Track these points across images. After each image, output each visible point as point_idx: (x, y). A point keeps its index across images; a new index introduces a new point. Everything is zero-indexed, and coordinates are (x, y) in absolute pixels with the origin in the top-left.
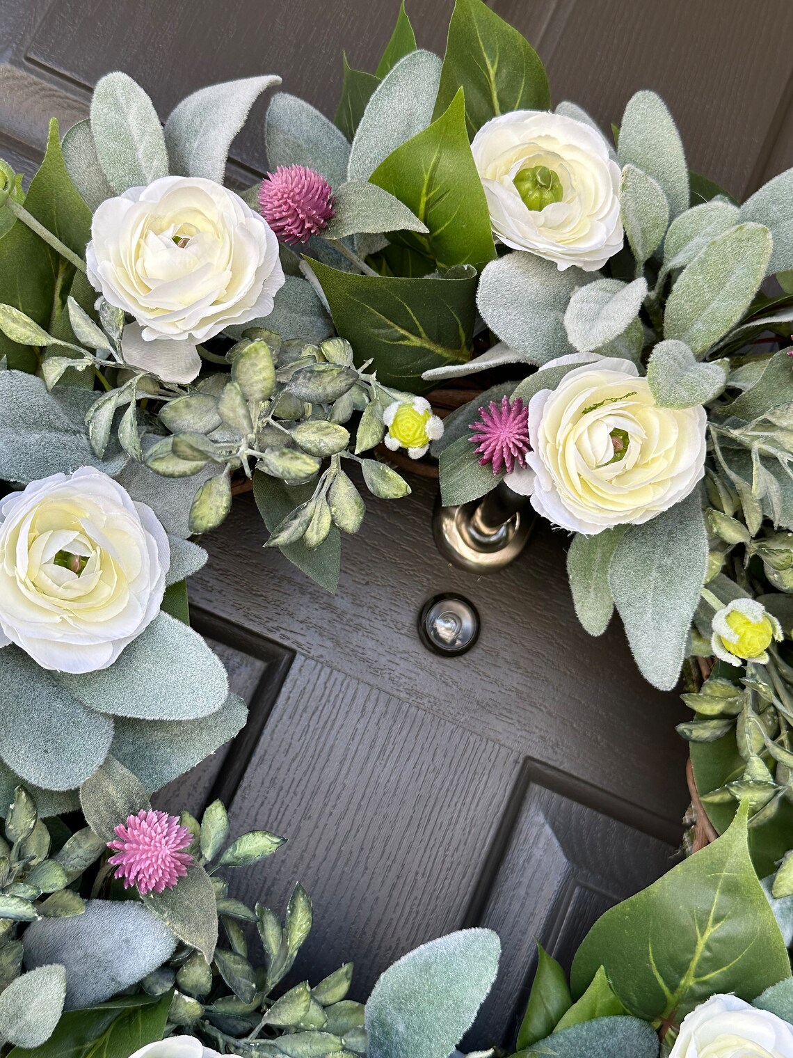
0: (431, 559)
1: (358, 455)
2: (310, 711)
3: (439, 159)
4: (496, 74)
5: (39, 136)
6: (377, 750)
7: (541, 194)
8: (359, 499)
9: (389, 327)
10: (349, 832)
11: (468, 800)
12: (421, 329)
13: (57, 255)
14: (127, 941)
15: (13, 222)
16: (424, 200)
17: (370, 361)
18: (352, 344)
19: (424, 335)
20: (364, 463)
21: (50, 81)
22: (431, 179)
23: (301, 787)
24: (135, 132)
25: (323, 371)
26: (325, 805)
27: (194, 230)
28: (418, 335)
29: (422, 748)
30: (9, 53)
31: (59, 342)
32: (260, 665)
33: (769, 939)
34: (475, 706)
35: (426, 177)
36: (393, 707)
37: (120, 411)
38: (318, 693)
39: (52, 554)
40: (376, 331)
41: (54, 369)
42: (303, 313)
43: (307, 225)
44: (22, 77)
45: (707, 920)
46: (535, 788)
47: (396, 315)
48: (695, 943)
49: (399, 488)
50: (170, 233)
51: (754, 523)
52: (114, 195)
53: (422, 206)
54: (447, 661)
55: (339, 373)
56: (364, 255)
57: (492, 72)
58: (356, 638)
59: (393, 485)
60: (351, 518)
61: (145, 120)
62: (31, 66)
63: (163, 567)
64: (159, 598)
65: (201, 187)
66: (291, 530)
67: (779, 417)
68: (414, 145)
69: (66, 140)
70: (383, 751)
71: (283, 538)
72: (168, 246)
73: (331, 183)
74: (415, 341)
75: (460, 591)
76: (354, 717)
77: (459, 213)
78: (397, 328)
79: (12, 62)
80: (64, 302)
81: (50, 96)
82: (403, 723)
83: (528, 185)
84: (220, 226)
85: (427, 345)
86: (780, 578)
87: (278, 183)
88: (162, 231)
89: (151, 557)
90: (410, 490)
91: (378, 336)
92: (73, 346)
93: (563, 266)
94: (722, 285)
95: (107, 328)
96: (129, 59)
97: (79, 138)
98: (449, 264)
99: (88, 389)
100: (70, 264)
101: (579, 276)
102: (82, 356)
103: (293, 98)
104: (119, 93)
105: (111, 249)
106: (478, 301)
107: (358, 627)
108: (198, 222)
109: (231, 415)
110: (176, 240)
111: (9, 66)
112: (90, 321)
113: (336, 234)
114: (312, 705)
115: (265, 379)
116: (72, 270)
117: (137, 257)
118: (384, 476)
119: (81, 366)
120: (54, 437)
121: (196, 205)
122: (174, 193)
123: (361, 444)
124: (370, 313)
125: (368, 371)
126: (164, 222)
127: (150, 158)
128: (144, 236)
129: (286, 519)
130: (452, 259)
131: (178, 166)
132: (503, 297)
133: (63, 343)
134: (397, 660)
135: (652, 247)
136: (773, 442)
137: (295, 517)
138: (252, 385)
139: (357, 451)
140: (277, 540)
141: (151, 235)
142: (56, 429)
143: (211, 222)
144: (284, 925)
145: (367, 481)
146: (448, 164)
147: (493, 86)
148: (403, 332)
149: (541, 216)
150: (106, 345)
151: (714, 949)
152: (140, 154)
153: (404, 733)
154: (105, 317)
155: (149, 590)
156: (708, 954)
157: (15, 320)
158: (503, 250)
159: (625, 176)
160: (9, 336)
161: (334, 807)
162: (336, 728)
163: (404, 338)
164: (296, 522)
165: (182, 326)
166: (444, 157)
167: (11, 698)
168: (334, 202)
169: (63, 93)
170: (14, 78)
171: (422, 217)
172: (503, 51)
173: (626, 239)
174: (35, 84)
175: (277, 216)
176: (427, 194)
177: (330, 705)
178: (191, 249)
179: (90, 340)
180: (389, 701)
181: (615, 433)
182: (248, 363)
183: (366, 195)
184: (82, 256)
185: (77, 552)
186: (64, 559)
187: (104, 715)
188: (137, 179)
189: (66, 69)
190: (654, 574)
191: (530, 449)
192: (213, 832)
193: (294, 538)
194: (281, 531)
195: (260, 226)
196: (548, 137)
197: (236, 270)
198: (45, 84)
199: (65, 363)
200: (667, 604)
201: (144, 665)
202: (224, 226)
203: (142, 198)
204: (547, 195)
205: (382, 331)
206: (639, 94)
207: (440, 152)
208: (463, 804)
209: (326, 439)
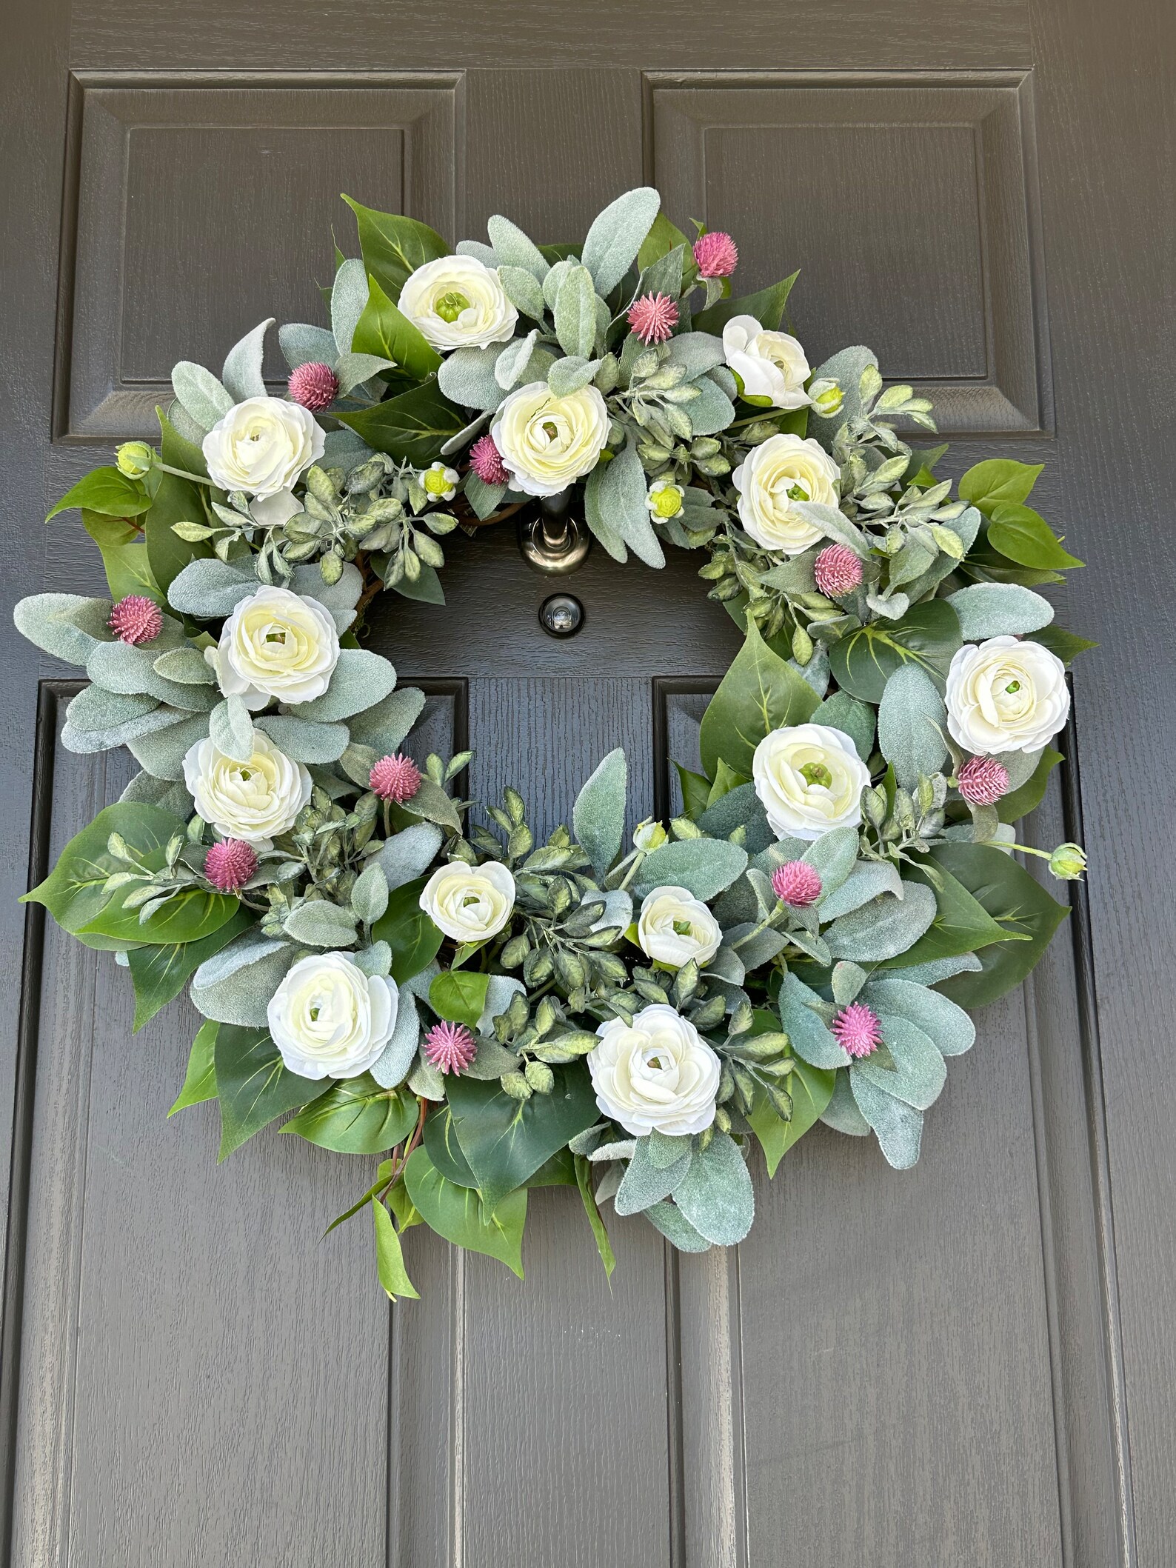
0: (530, 579)
1: (417, 516)
2: (493, 711)
3: (381, 320)
4: (402, 250)
5: (154, 428)
6: (549, 716)
7: (454, 310)
8: (434, 542)
9: (405, 432)
10: (553, 775)
11: (625, 721)
12: (425, 425)
13: (195, 484)
14: (414, 847)
15: (161, 476)
16: (386, 347)
17: (405, 459)
18: (389, 454)
19: (429, 428)
20: (424, 518)
21: (144, 389)
22: (383, 333)
23: (509, 760)
24: (206, 391)
25: (363, 470)
26: (530, 765)
27: (260, 429)
28: (425, 429)
29: (579, 702)
30: (110, 384)
31: (217, 530)
32: (450, 698)
33: (799, 686)
34: (603, 660)
35: (380, 334)
36: (548, 683)
37: (270, 557)
38: (494, 698)
39: (264, 638)
40: (397, 438)
41: (222, 549)
42: (354, 451)
43: (325, 395)
44: (125, 396)
45: (761, 695)
46: (671, 698)
47: (403, 423)
48: (762, 713)
49: (450, 522)
50: (248, 437)
51: (669, 443)
52: (208, 432)
53: (388, 352)
54: (571, 640)
55: (373, 467)
56: (378, 399)
57: (399, 250)
58: (503, 653)
59: (445, 523)
60: (435, 557)
61: (209, 382)
62: (128, 386)
63: (332, 626)
64: (337, 643)
65: (254, 403)
66: (395, 573)
67: (639, 372)
68: (363, 321)
69: (170, 417)
70: (553, 715)
71: (392, 580)
72: (249, 444)
73: (329, 364)
74: (426, 434)
75: (560, 591)
76: (525, 701)
77: (409, 346)
78: (409, 430)
79: (115, 389)
80: (211, 508)
81: (148, 399)
82: (559, 691)
83: (443, 309)
84: (274, 420)
85: (435, 433)
86: (710, 469)
87: (295, 380)
88: (243, 438)
89: (321, 621)
90: (457, 521)
91: (400, 441)
92: (226, 529)
93: (484, 346)
94: (578, 312)
95: (240, 509)
96: (187, 350)
97: (176, 411)
98: (423, 378)
99: (249, 555)
100: (205, 485)
101: (498, 347)
102: (234, 532)
103: (291, 325)
104: (186, 374)
105: (220, 461)
106: (442, 390)
107: (502, 645)
108: (260, 423)
109: (317, 513)
110: (253, 439)
111: (114, 393)
112: (229, 510)
113: (345, 392)
114: (494, 706)
115: (327, 487)
116: (206, 488)
117: (236, 458)
118: (438, 520)
119: (235, 538)
120: (240, 586)
121: (253, 414)
122: (239, 414)
123: (416, 507)
124: (388, 429)
125: (407, 466)
126: (243, 432)
127: (221, 403)
128: (234, 446)
129: (388, 567)
130: (423, 375)
131: (238, 398)
132: (457, 381)
133: (220, 529)
134: (537, 654)
135: (541, 308)
136: (648, 388)
137: (393, 564)
138: (323, 494)
139: (416, 513)
140: (390, 583)
141: (237, 442)
142: (240, 582)
143: (268, 420)
144: (508, 812)
145: (432, 529)
146: (388, 321)
147: (404, 258)
148: (414, 431)
149: (458, 323)
150: (245, 520)
151: (773, 710)
152: (215, 404)
153: (563, 696)
154: (236, 503)
155: (329, 641)
156: (771, 715)
157: (188, 529)
158: (446, 355)
159: (500, 274)
160: (189, 540)
161: (536, 764)
162: (516, 714)
163: (417, 435)
164: (396, 567)
165: (278, 485)
166: (383, 317)
167: (282, 731)
168: (335, 375)
169: (157, 393)
170: (121, 399)
171: (391, 358)
172: (400, 234)
173: (519, 311)
174: (136, 396)
175: (305, 398)
176: (386, 343)
177: (505, 703)
178: (262, 439)
179: (235, 522)
180: (544, 682)
181: (546, 426)
182: (314, 482)
183: (351, 361)
184: (209, 477)
185: (277, 631)
186: (271, 638)
187: (337, 722)
188: (219, 417)
189: (150, 377)
190: (622, 500)
191: (503, 459)
192: (436, 770)
193: (399, 578)
194: (389, 576)
195: (297, 409)
196: (444, 274)
197: (294, 441)
198: (143, 393)
199: (226, 541)
200: (635, 513)
201: (346, 685)
202: (276, 418)
203: (225, 425)
204: (457, 309)
205: (400, 437)
206: (490, 220)
207: (380, 316)
208: (623, 726)
209: (387, 510)
